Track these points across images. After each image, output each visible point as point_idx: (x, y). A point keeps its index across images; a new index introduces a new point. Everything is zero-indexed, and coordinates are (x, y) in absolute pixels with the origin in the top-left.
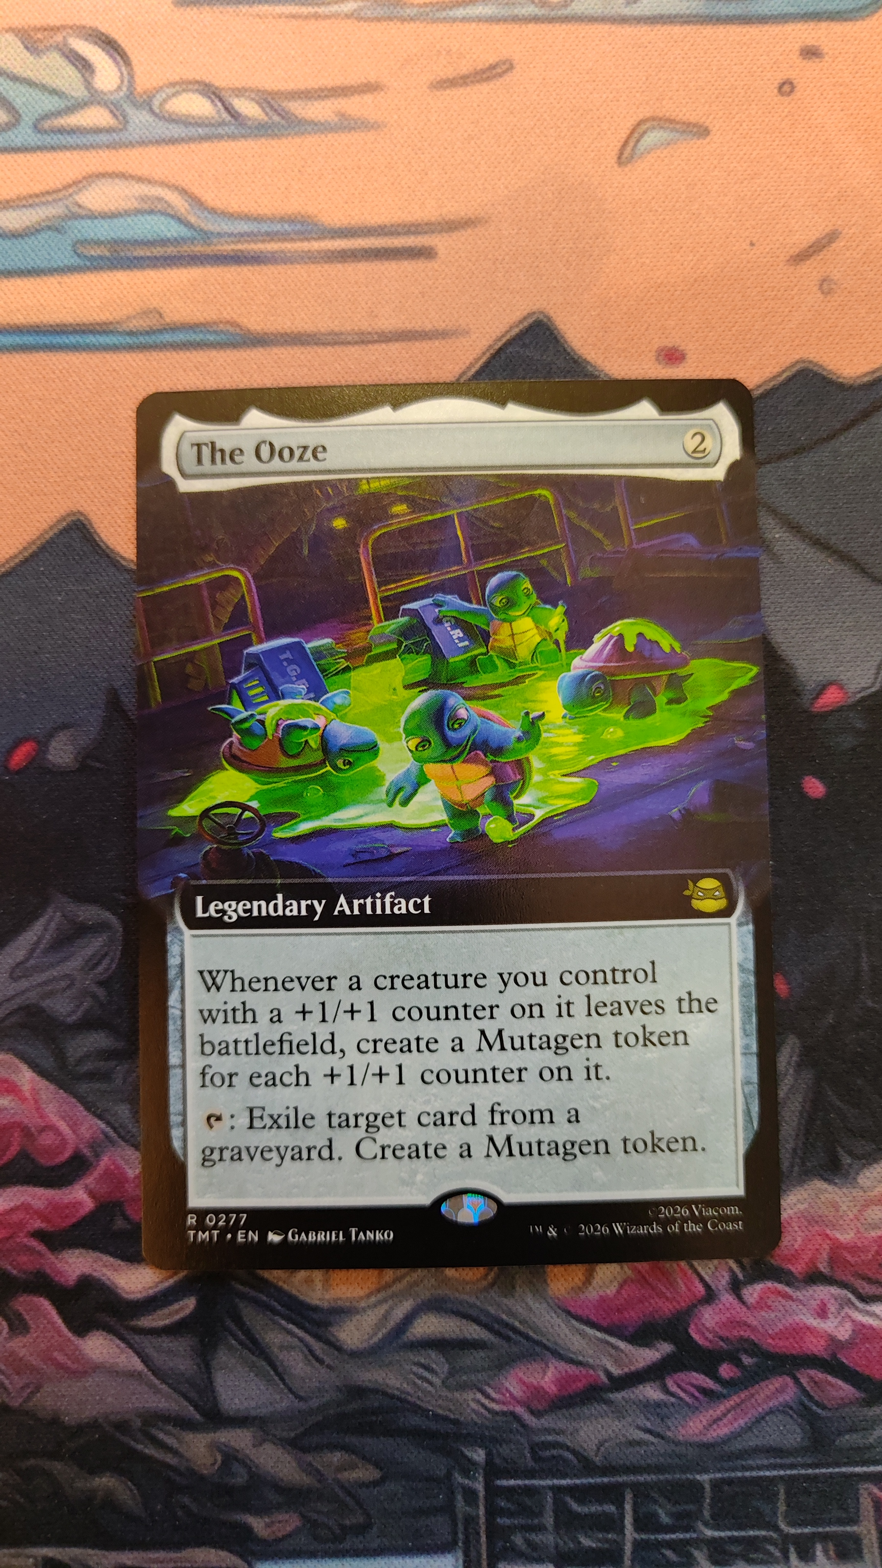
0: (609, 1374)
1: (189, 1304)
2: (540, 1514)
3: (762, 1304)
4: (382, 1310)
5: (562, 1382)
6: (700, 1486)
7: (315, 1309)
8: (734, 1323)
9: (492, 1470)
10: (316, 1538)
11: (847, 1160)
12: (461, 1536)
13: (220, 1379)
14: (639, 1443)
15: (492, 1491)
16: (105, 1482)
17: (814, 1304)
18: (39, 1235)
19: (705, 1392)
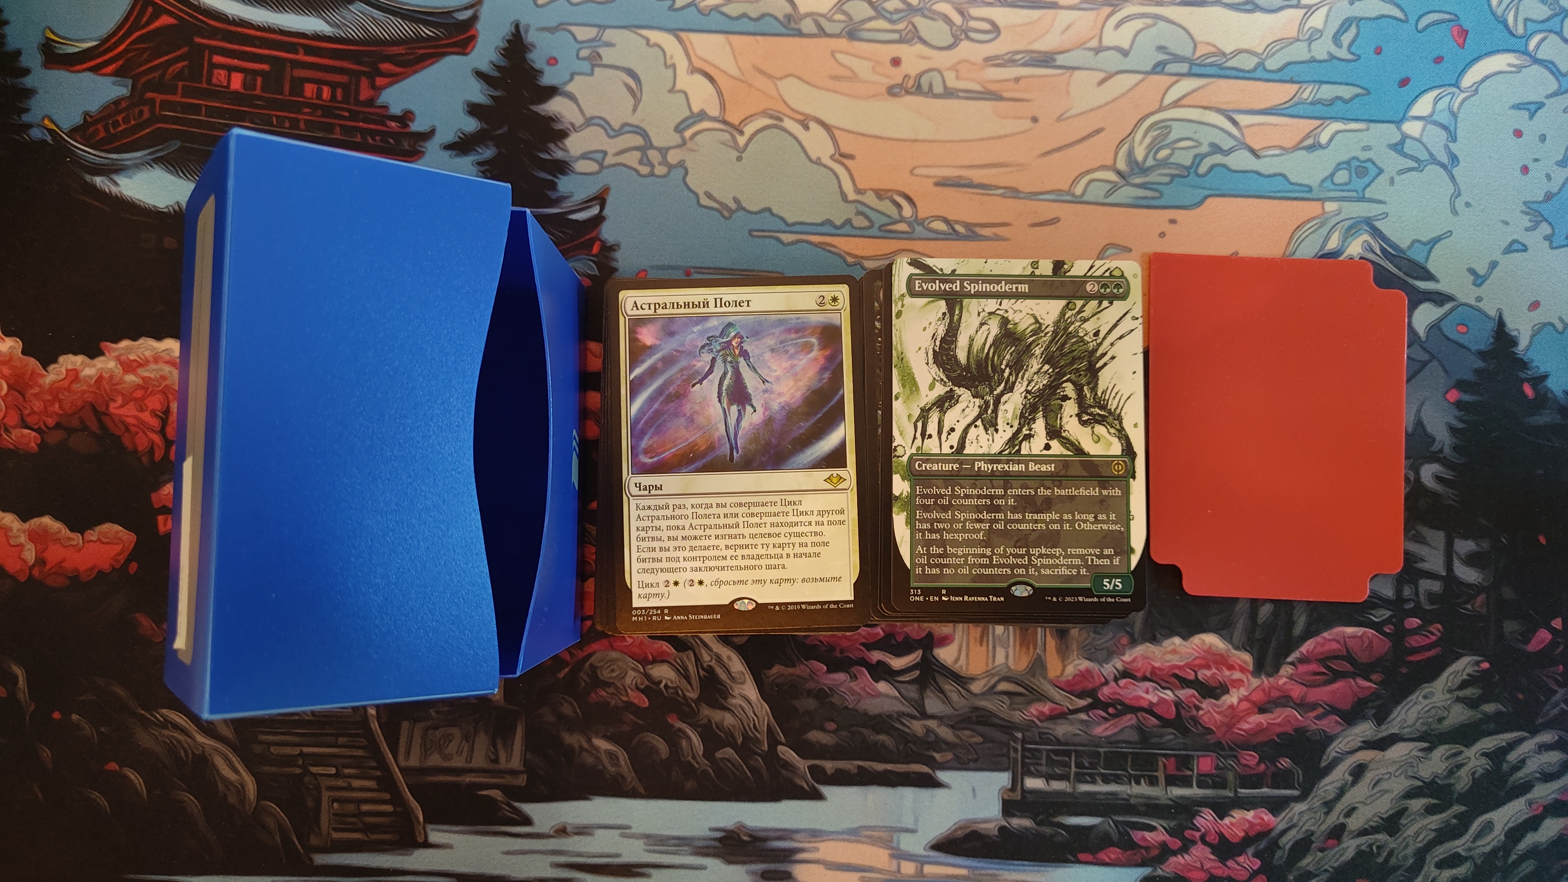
0: (1068, 709)
1: (918, 672)
2: (1041, 759)
3: (1125, 687)
4: (986, 679)
5: (1051, 710)
6: (1099, 753)
7: (963, 677)
8: (1115, 693)
9: (1024, 741)
10: (959, 763)
11: (1158, 636)
12: (1011, 765)
13: (927, 702)
14: (1078, 735)
15: (1024, 749)
16: (882, 737)
17: (1144, 688)
18: (863, 644)
19: (1103, 718)
